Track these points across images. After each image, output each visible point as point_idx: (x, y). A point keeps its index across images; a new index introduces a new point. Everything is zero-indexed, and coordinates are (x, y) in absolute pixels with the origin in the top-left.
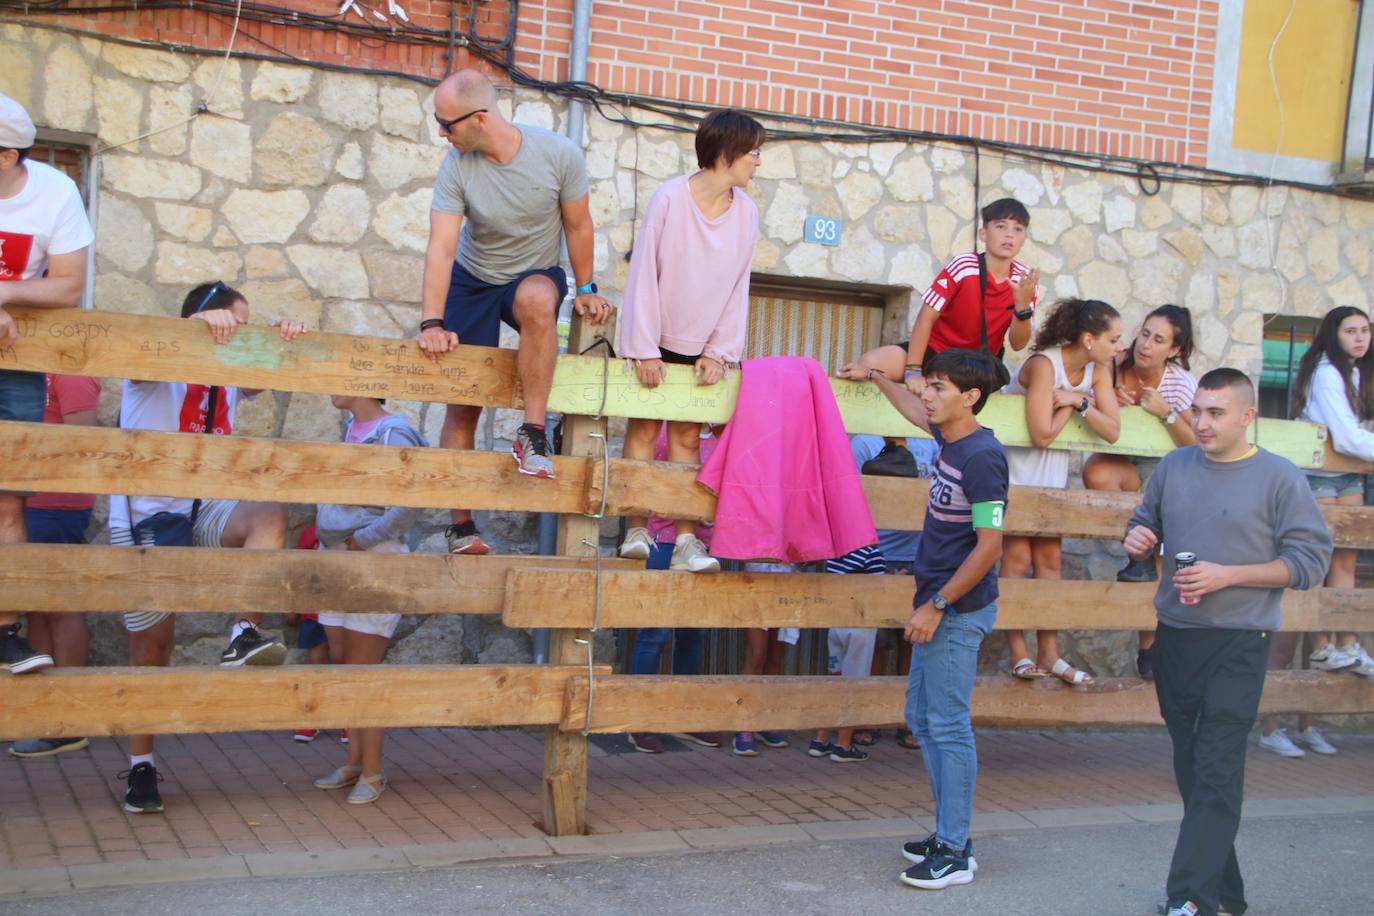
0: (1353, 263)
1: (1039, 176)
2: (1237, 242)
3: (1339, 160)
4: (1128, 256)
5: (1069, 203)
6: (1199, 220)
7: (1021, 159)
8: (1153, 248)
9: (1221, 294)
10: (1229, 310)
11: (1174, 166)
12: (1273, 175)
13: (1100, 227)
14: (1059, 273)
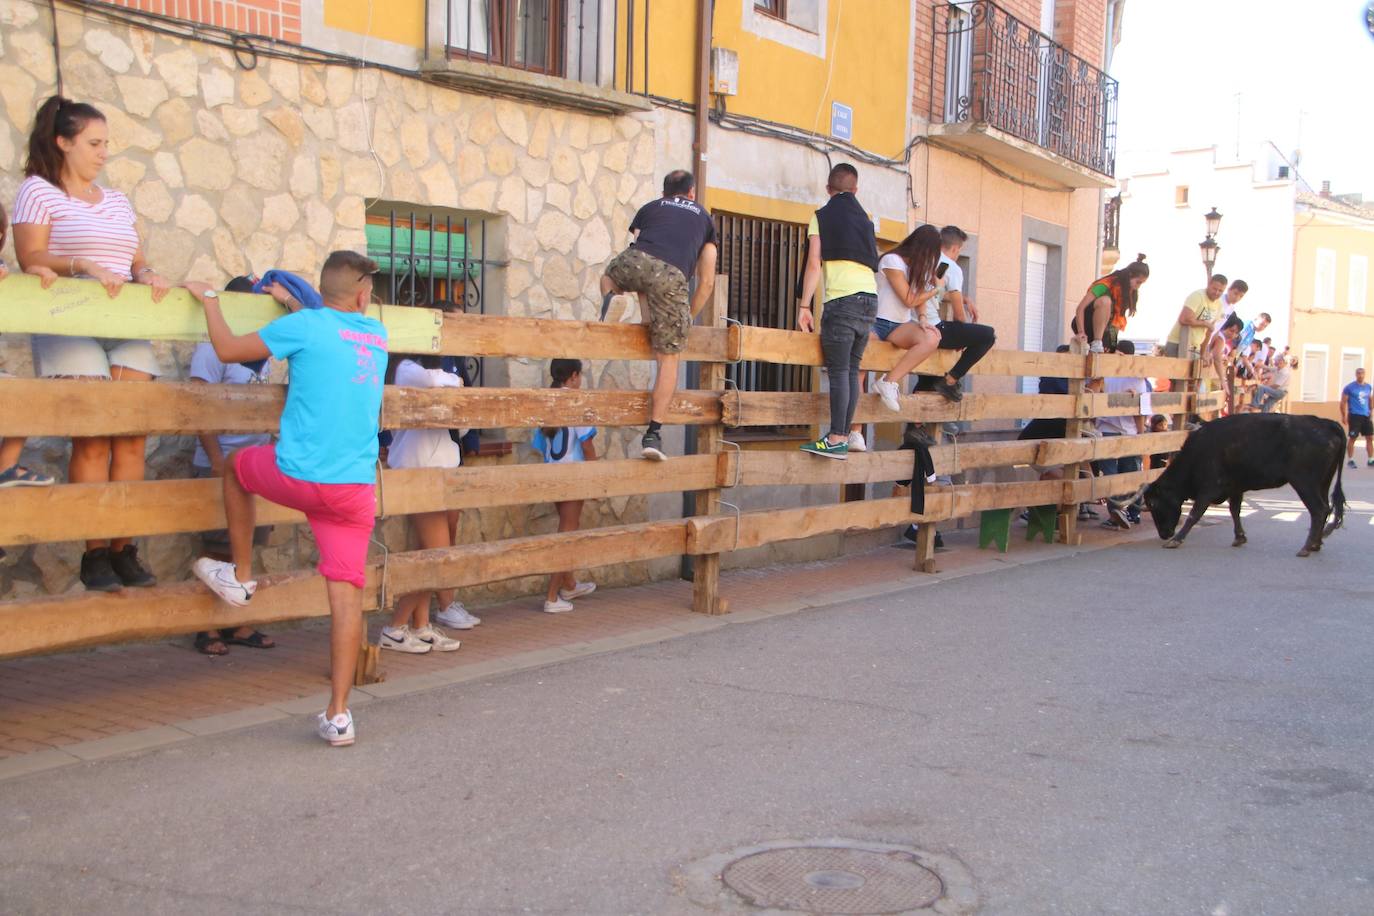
0: (442, 150)
1: (126, 40)
2: (336, 124)
3: (423, 48)
4: (230, 134)
5: (163, 73)
6: (299, 99)
7: (105, 19)
8: (254, 126)
9: (325, 178)
10: (333, 193)
11: (269, 40)
12: (365, 57)
13: (198, 101)
14: (158, 149)
